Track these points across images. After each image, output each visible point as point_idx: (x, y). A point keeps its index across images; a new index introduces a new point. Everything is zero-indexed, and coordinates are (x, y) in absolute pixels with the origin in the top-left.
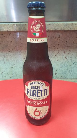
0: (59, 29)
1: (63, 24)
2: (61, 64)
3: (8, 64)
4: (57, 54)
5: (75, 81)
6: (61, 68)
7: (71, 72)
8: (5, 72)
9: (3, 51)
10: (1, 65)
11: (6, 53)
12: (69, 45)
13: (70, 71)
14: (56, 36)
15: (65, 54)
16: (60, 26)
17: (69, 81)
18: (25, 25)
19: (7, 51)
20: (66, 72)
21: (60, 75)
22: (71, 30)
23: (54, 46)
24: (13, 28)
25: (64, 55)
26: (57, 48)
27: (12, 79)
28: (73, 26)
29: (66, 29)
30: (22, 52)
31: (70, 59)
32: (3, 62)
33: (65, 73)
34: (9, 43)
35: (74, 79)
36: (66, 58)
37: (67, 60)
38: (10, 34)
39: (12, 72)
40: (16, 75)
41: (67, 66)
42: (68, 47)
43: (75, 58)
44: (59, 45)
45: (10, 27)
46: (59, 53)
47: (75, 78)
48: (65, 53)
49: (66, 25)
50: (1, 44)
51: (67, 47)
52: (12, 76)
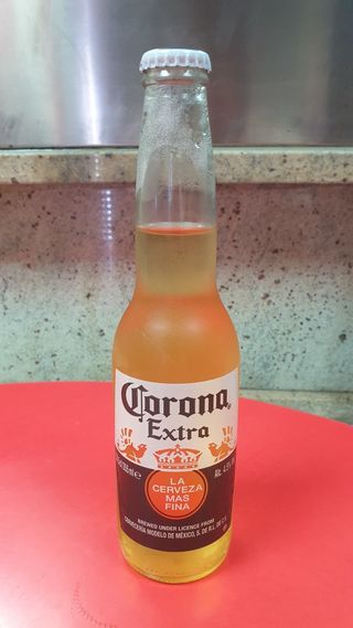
0: (229, 179)
1: (243, 156)
2: (247, 324)
3: (21, 317)
4: (231, 280)
5: (310, 399)
6: (248, 342)
7: (292, 360)
11: (15, 271)
12: (279, 245)
13: (285, 355)
15: (262, 281)
16: (232, 165)
17: (282, 399)
18: (87, 158)
19: (19, 261)
20: (268, 358)
21: (244, 371)
22: (280, 180)
24: (35, 171)
25: (261, 287)
26: (229, 258)
27: (38, 379)
28: (288, 165)
29: (258, 176)
30: (79, 270)
31: (284, 303)
33: (266, 366)
34: (28, 230)
35: (304, 391)
36: (268, 299)
37: (271, 306)
38: (33, 192)
39: (39, 351)
40: (54, 363)
41: (273, 334)
42: (276, 251)
43: (308, 300)
44: (236, 244)
45: (25, 166)
46: (239, 275)
47: (309, 386)
48: (261, 277)
49: (259, 163)
51: (271, 254)
52: (37, 366)
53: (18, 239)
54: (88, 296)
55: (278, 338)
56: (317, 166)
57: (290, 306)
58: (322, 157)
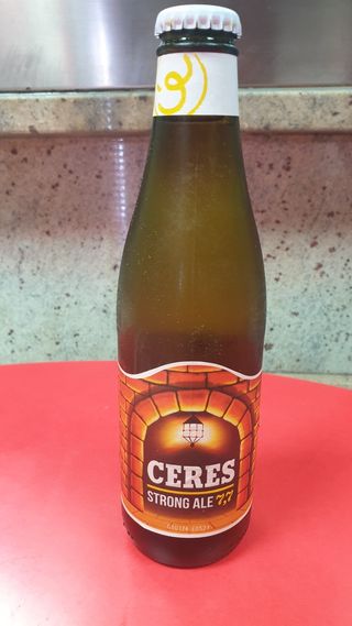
0: (284, 125)
1: (302, 97)
2: (295, 299)
3: (40, 293)
4: (278, 248)
6: (297, 319)
7: (347, 339)
8: (24, 331)
9: (18, 230)
10: (9, 295)
11: (33, 240)
12: (334, 207)
13: (338, 334)
14: (270, 162)
15: (314, 249)
16: (289, 108)
17: (334, 384)
18: (118, 101)
19: (37, 228)
20: (319, 337)
21: (291, 352)
22: (345, 127)
23: (263, 212)
24: (57, 117)
25: (313, 256)
26: (278, 222)
27: (58, 359)
29: (320, 122)
30: (105, 237)
31: (338, 275)
32: (16, 280)
33: (316, 346)
34: (47, 192)
36: (321, 269)
37: (325, 277)
38: (53, 148)
39: (59, 330)
40: (77, 343)
41: (326, 311)
42: (331, 215)
44: (286, 206)
45: (45, 112)
46: (288, 242)
48: (314, 244)
49: (321, 105)
50: (9, 198)
51: (325, 217)
52: (58, 347)
53: (36, 202)
54: (115, 267)
55: (331, 314)
57: (346, 277)
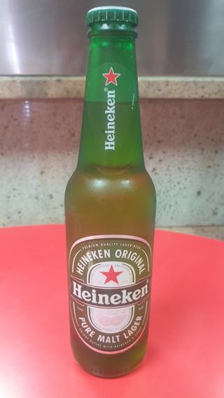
7: (170, 208)
12: (161, 138)
13: (166, 205)
15: (151, 161)
18: (45, 82)
22: (165, 97)
24: (10, 90)
27: (11, 225)
28: (169, 87)
29: (152, 94)
30: (35, 155)
31: (164, 174)
34: (2, 130)
35: (177, 227)
36: (155, 171)
39: (10, 210)
40: (20, 218)
41: (158, 193)
42: (159, 142)
43: (178, 171)
45: (4, 88)
47: (180, 224)
49: (152, 85)
51: (156, 143)
52: (9, 220)
54: (42, 173)
55: (161, 195)
56: (186, 88)
57: (168, 176)
58: (190, 82)
